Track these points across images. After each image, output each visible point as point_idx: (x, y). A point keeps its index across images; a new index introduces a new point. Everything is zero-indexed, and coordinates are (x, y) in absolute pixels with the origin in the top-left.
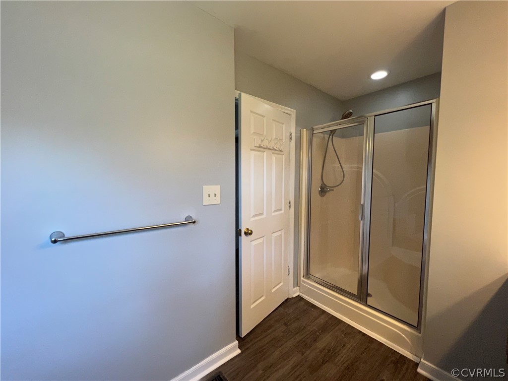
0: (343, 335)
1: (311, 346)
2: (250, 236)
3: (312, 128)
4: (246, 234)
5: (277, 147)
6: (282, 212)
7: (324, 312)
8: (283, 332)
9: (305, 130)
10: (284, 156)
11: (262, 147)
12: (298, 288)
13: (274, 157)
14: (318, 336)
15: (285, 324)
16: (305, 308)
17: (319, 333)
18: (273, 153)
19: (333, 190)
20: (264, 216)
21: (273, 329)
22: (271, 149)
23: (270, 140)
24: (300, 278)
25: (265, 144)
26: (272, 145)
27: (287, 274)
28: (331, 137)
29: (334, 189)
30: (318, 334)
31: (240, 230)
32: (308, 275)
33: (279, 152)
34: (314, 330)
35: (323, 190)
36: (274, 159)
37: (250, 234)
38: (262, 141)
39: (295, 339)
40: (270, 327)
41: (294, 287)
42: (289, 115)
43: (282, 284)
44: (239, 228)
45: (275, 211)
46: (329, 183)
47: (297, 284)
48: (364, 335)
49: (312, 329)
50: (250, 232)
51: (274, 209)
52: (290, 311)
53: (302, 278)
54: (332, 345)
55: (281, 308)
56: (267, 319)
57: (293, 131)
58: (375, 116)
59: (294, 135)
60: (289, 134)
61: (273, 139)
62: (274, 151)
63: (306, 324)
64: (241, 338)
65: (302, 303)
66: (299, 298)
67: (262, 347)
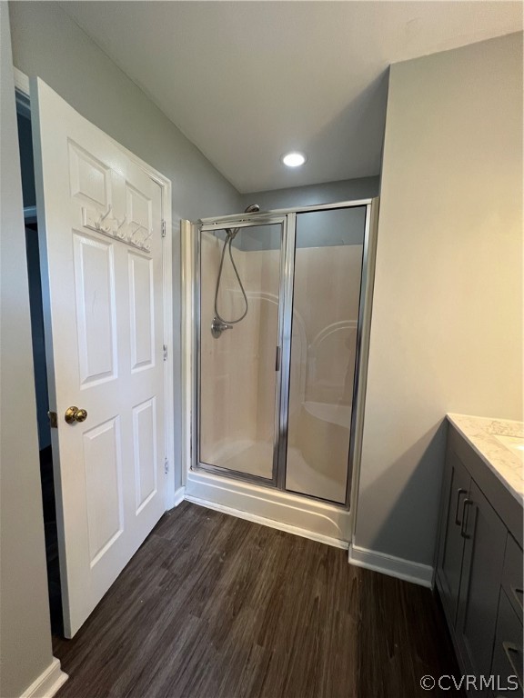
0: (258, 547)
1: (212, 591)
2: (79, 424)
3: (200, 221)
4: (69, 419)
5: (138, 239)
6: (153, 365)
7: (226, 517)
8: (161, 585)
9: (188, 221)
10: (151, 261)
11: (103, 233)
12: (183, 488)
13: (132, 261)
14: (222, 564)
15: (166, 565)
16: (196, 521)
17: (223, 558)
18: (129, 251)
19: (232, 328)
20: (115, 376)
21: (142, 584)
22: (124, 242)
23: (121, 221)
24: (185, 472)
25: (111, 226)
26: (126, 233)
27: (164, 471)
28: (228, 245)
29: (234, 325)
30: (221, 560)
31: (54, 415)
32: (198, 463)
33: (143, 253)
34: (215, 554)
35: (218, 328)
36: (131, 265)
37: (81, 419)
38: (103, 219)
39: (184, 588)
40: (134, 584)
41: (176, 490)
42: (161, 186)
43: (155, 492)
44: (51, 410)
45: (138, 365)
46: (226, 316)
47: (180, 482)
48: (284, 534)
49: (210, 556)
50: (80, 414)
51: (134, 362)
52: (171, 534)
53: (189, 472)
54: (245, 570)
55: (154, 536)
56: (129, 568)
57: (168, 218)
58: (297, 213)
59: (169, 227)
60: (159, 223)
61: (129, 222)
62: (130, 248)
63: (200, 551)
64: (68, 640)
65: (191, 513)
66: (186, 505)
67: (121, 638)
